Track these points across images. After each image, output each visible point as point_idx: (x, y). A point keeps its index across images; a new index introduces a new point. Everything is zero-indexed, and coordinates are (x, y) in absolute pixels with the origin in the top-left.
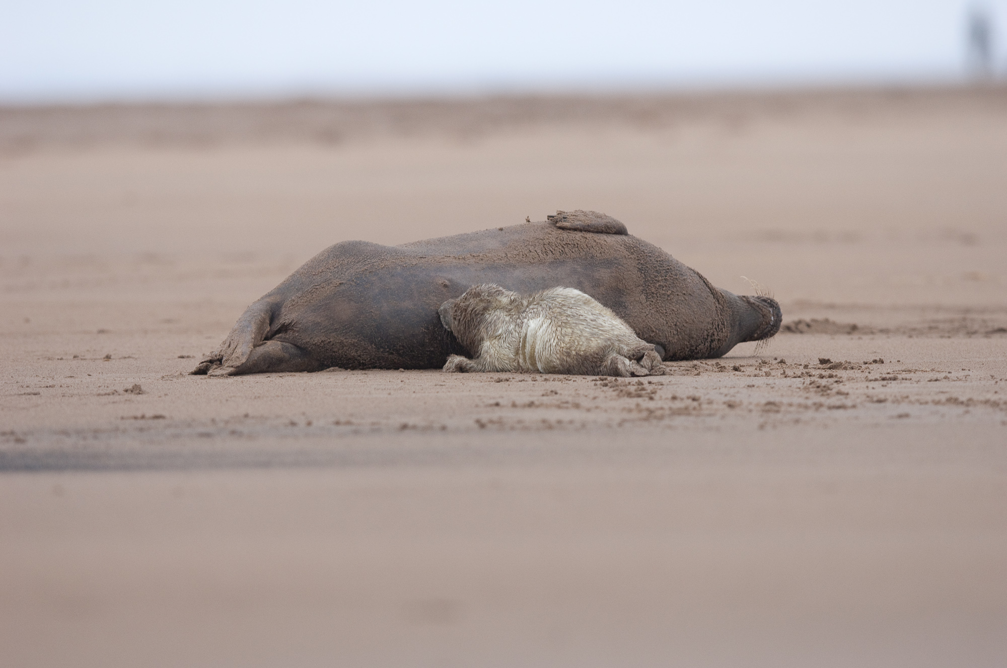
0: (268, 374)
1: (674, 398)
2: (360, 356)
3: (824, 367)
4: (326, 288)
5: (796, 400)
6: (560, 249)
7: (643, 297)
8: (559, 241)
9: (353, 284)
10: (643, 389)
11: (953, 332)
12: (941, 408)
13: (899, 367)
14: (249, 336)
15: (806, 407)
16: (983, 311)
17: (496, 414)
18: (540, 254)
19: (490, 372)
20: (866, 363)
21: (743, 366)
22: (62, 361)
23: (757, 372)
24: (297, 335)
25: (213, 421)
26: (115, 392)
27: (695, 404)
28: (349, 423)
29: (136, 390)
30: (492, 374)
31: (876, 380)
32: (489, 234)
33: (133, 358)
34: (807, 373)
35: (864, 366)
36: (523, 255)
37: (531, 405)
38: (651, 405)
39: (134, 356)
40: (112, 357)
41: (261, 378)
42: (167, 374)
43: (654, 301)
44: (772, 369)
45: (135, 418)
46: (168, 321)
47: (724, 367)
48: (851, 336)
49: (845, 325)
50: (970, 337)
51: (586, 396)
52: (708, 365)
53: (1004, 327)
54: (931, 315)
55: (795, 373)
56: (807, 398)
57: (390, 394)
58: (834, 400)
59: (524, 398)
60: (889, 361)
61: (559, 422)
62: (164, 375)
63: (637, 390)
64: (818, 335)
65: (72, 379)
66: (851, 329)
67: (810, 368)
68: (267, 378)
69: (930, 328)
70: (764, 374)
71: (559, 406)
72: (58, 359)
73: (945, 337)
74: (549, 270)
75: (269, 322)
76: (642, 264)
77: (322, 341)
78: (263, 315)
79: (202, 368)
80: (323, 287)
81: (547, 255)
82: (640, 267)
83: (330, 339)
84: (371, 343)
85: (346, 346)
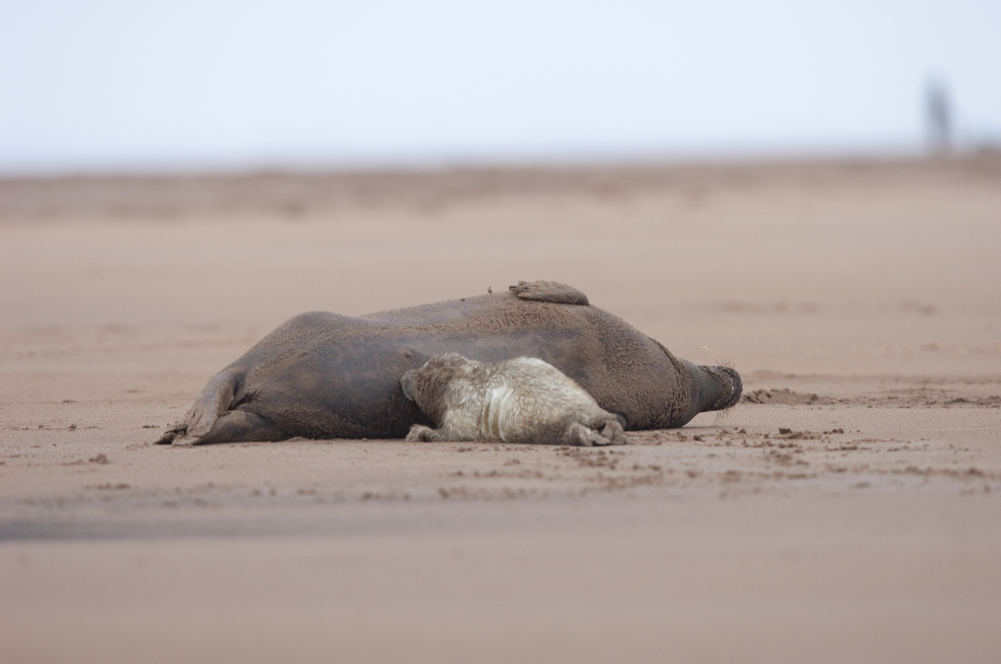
0: (233, 444)
1: (636, 467)
2: (323, 426)
3: (785, 437)
4: (290, 359)
5: (757, 469)
6: (521, 319)
7: (604, 367)
8: (520, 312)
9: (317, 354)
10: (605, 459)
11: (912, 402)
12: (902, 478)
13: (858, 437)
14: (213, 406)
15: (767, 477)
16: (942, 382)
17: (458, 483)
18: (502, 324)
19: (452, 441)
20: (825, 433)
21: (703, 436)
22: (27, 431)
23: (718, 441)
24: (260, 404)
25: (178, 491)
26: (80, 462)
27: (656, 473)
28: (312, 492)
29: (101, 459)
30: (454, 444)
31: (836, 449)
32: (450, 305)
34: (768, 443)
35: (824, 436)
36: (485, 325)
37: (493, 474)
38: (613, 474)
39: (98, 426)
40: (76, 427)
42: (131, 444)
43: (615, 371)
44: (733, 439)
45: (100, 487)
46: (133, 391)
47: (685, 437)
48: (811, 406)
49: (805, 395)
50: (929, 407)
51: (548, 465)
52: (669, 435)
53: (964, 398)
54: (890, 386)
55: (755, 443)
56: (768, 467)
57: (353, 463)
58: (795, 470)
59: (487, 468)
60: (849, 431)
61: (522, 492)
62: (129, 445)
63: (599, 459)
64: (779, 405)
65: (38, 449)
66: (810, 398)
67: (771, 438)
68: (231, 447)
69: (890, 398)
70: (725, 444)
71: (522, 475)
72: (23, 429)
73: (905, 407)
74: (510, 340)
75: (233, 392)
76: (603, 334)
77: (286, 411)
78: (227, 385)
79: (167, 438)
80: (286, 358)
81: (509, 325)
82: (601, 337)
83: (293, 409)
84: (334, 414)
85: (309, 416)
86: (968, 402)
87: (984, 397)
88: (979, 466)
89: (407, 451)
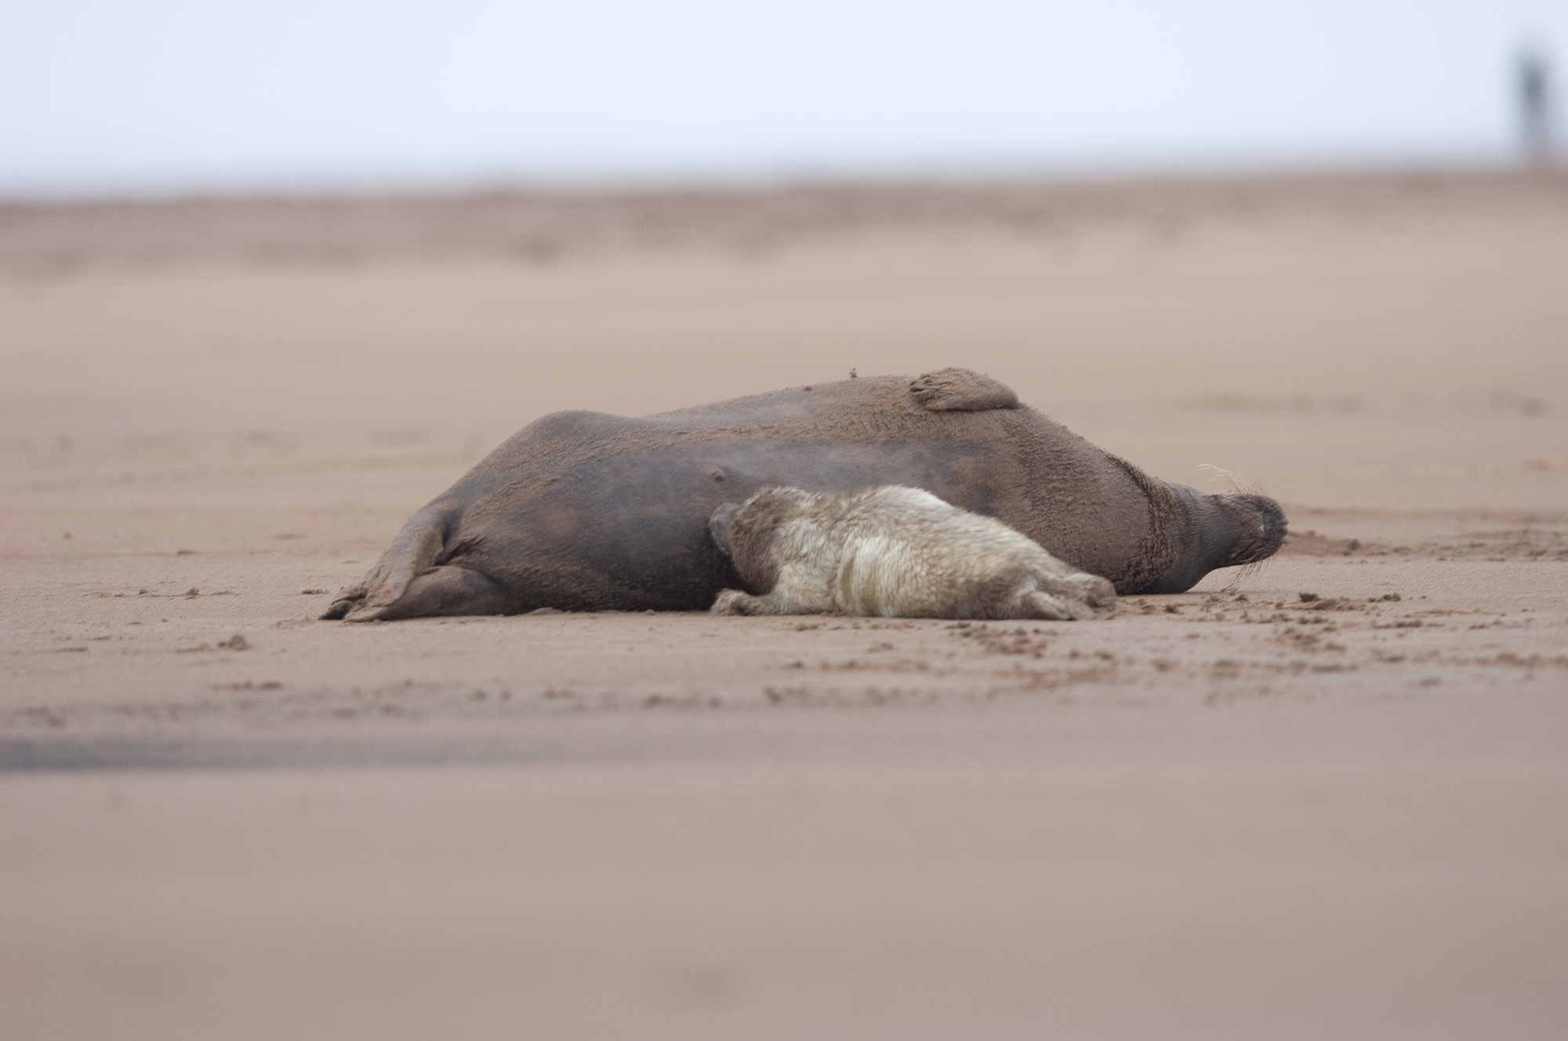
0: (443, 619)
1: (1074, 655)
2: (584, 592)
3: (1308, 607)
4: (530, 488)
5: (1265, 658)
6: (898, 422)
7: (1027, 502)
8: (897, 409)
9: (573, 480)
10: (1026, 642)
11: (1507, 552)
12: (1493, 672)
13: (1424, 607)
14: (407, 560)
15: (1279, 669)
16: (1555, 519)
17: (797, 680)
18: (868, 427)
19: (787, 614)
20: (1372, 601)
21: (1180, 605)
22: (122, 599)
23: (1203, 614)
24: (486, 558)
25: (357, 692)
26: (203, 648)
27: (1106, 664)
28: (567, 695)
29: (237, 643)
31: (1388, 627)
32: (788, 396)
33: (233, 594)
34: (1281, 616)
35: (1370, 605)
36: (842, 427)
37: (851, 666)
38: (1039, 665)
39: (233, 590)
40: (199, 593)
41: (431, 625)
42: (285, 619)
43: (1045, 510)
44: (1226, 610)
45: (236, 687)
46: (288, 537)
47: (1152, 607)
48: (1349, 558)
49: (1340, 541)
50: (1535, 560)
51: (937, 652)
52: (1127, 603)
54: (1473, 527)
55: (1261, 616)
56: (1281, 655)
57: (631, 649)
58: (1324, 658)
59: (841, 656)
60: (1409, 597)
61: (896, 693)
62: (280, 620)
63: (1016, 642)
64: (1300, 557)
65: (138, 627)
66: (1348, 547)
67: (1286, 609)
68: (441, 624)
69: (1473, 546)
70: (1214, 618)
71: (895, 668)
72: (116, 596)
73: (1496, 560)
74: (881, 454)
75: (441, 539)
76: (1026, 453)
77: (526, 569)
78: (431, 529)
79: (338, 609)
80: (525, 487)
81: (879, 430)
82: (1023, 457)
83: (538, 566)
84: (603, 573)
85: (563, 577)
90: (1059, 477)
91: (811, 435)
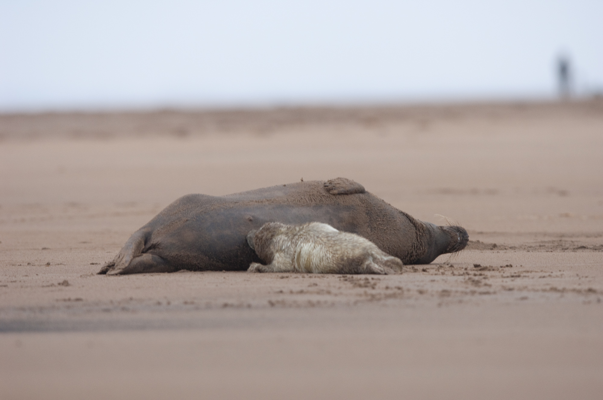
0: (144, 274)
1: (387, 288)
2: (199, 264)
3: (477, 269)
4: (178, 223)
5: (460, 289)
6: (319, 198)
7: (369, 229)
8: (319, 194)
9: (195, 220)
10: (369, 283)
11: (553, 249)
12: (547, 294)
13: (521, 269)
14: (131, 252)
15: (466, 293)
16: (572, 236)
17: (280, 297)
18: (308, 200)
19: (277, 272)
20: (501, 267)
21: (428, 269)
22: (21, 266)
23: (437, 272)
24: (161, 250)
25: (112, 302)
26: (52, 285)
27: (400, 291)
28: (192, 303)
29: (65, 283)
30: (278, 274)
31: (508, 277)
32: (277, 188)
33: (63, 264)
34: (466, 273)
35: (500, 269)
36: (297, 200)
37: (302, 292)
38: (374, 292)
39: (64, 263)
40: (50, 264)
41: (140, 276)
43: (376, 232)
44: (445, 271)
45: (65, 300)
46: (84, 243)
47: (417, 270)
48: (493, 251)
49: (489, 244)
50: (564, 251)
51: (334, 287)
52: (407, 268)
53: (585, 246)
54: (540, 239)
55: (459, 273)
56: (467, 288)
57: (217, 286)
58: (483, 289)
59: (297, 288)
60: (516, 266)
61: (319, 302)
62: (82, 274)
63: (365, 283)
64: (473, 250)
65: (27, 277)
66: (493, 246)
67: (468, 270)
68: (144, 276)
69: (540, 246)
70: (441, 274)
71: (318, 293)
72: (18, 265)
73: (549, 252)
74: (313, 211)
75: (144, 243)
76: (368, 210)
77: (176, 255)
78: (140, 239)
79: (104, 270)
80: (176, 223)
81: (312, 202)
82: (367, 212)
83: (181, 253)
84: (206, 256)
85: (190, 257)
86: (587, 248)
87: (597, 245)
88: (594, 287)
89: (250, 278)
90: (381, 220)
91: (286, 203)
